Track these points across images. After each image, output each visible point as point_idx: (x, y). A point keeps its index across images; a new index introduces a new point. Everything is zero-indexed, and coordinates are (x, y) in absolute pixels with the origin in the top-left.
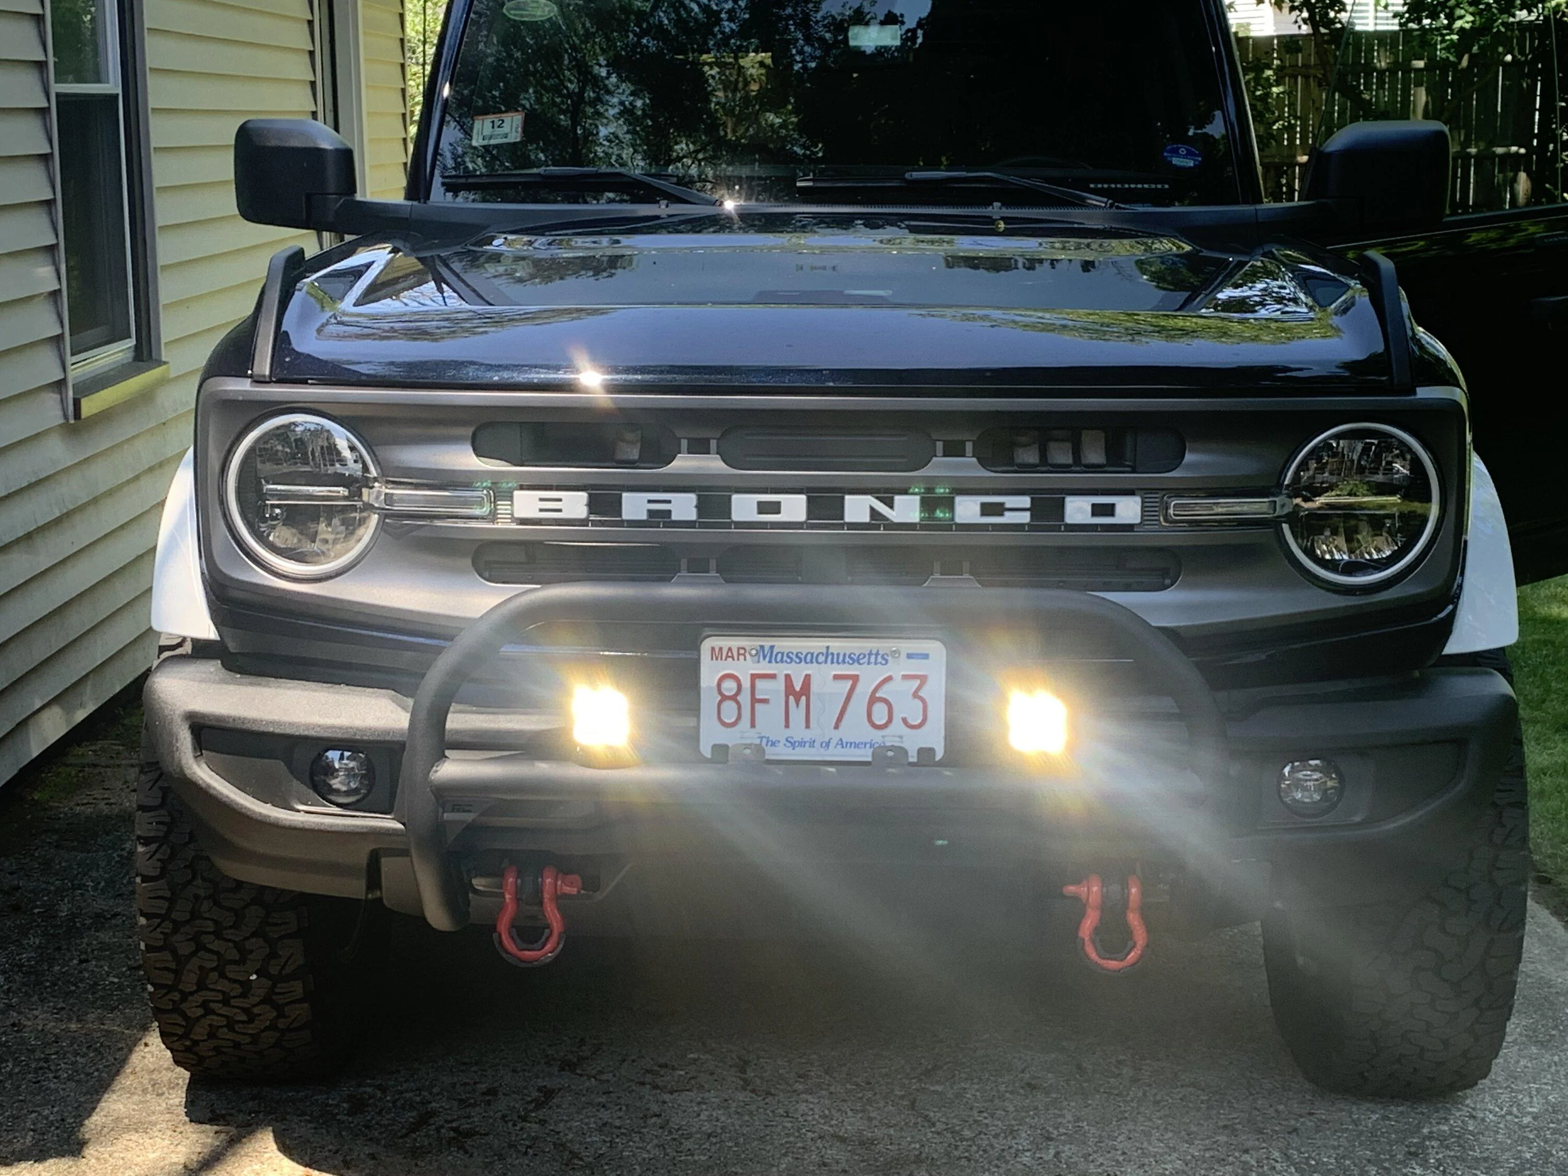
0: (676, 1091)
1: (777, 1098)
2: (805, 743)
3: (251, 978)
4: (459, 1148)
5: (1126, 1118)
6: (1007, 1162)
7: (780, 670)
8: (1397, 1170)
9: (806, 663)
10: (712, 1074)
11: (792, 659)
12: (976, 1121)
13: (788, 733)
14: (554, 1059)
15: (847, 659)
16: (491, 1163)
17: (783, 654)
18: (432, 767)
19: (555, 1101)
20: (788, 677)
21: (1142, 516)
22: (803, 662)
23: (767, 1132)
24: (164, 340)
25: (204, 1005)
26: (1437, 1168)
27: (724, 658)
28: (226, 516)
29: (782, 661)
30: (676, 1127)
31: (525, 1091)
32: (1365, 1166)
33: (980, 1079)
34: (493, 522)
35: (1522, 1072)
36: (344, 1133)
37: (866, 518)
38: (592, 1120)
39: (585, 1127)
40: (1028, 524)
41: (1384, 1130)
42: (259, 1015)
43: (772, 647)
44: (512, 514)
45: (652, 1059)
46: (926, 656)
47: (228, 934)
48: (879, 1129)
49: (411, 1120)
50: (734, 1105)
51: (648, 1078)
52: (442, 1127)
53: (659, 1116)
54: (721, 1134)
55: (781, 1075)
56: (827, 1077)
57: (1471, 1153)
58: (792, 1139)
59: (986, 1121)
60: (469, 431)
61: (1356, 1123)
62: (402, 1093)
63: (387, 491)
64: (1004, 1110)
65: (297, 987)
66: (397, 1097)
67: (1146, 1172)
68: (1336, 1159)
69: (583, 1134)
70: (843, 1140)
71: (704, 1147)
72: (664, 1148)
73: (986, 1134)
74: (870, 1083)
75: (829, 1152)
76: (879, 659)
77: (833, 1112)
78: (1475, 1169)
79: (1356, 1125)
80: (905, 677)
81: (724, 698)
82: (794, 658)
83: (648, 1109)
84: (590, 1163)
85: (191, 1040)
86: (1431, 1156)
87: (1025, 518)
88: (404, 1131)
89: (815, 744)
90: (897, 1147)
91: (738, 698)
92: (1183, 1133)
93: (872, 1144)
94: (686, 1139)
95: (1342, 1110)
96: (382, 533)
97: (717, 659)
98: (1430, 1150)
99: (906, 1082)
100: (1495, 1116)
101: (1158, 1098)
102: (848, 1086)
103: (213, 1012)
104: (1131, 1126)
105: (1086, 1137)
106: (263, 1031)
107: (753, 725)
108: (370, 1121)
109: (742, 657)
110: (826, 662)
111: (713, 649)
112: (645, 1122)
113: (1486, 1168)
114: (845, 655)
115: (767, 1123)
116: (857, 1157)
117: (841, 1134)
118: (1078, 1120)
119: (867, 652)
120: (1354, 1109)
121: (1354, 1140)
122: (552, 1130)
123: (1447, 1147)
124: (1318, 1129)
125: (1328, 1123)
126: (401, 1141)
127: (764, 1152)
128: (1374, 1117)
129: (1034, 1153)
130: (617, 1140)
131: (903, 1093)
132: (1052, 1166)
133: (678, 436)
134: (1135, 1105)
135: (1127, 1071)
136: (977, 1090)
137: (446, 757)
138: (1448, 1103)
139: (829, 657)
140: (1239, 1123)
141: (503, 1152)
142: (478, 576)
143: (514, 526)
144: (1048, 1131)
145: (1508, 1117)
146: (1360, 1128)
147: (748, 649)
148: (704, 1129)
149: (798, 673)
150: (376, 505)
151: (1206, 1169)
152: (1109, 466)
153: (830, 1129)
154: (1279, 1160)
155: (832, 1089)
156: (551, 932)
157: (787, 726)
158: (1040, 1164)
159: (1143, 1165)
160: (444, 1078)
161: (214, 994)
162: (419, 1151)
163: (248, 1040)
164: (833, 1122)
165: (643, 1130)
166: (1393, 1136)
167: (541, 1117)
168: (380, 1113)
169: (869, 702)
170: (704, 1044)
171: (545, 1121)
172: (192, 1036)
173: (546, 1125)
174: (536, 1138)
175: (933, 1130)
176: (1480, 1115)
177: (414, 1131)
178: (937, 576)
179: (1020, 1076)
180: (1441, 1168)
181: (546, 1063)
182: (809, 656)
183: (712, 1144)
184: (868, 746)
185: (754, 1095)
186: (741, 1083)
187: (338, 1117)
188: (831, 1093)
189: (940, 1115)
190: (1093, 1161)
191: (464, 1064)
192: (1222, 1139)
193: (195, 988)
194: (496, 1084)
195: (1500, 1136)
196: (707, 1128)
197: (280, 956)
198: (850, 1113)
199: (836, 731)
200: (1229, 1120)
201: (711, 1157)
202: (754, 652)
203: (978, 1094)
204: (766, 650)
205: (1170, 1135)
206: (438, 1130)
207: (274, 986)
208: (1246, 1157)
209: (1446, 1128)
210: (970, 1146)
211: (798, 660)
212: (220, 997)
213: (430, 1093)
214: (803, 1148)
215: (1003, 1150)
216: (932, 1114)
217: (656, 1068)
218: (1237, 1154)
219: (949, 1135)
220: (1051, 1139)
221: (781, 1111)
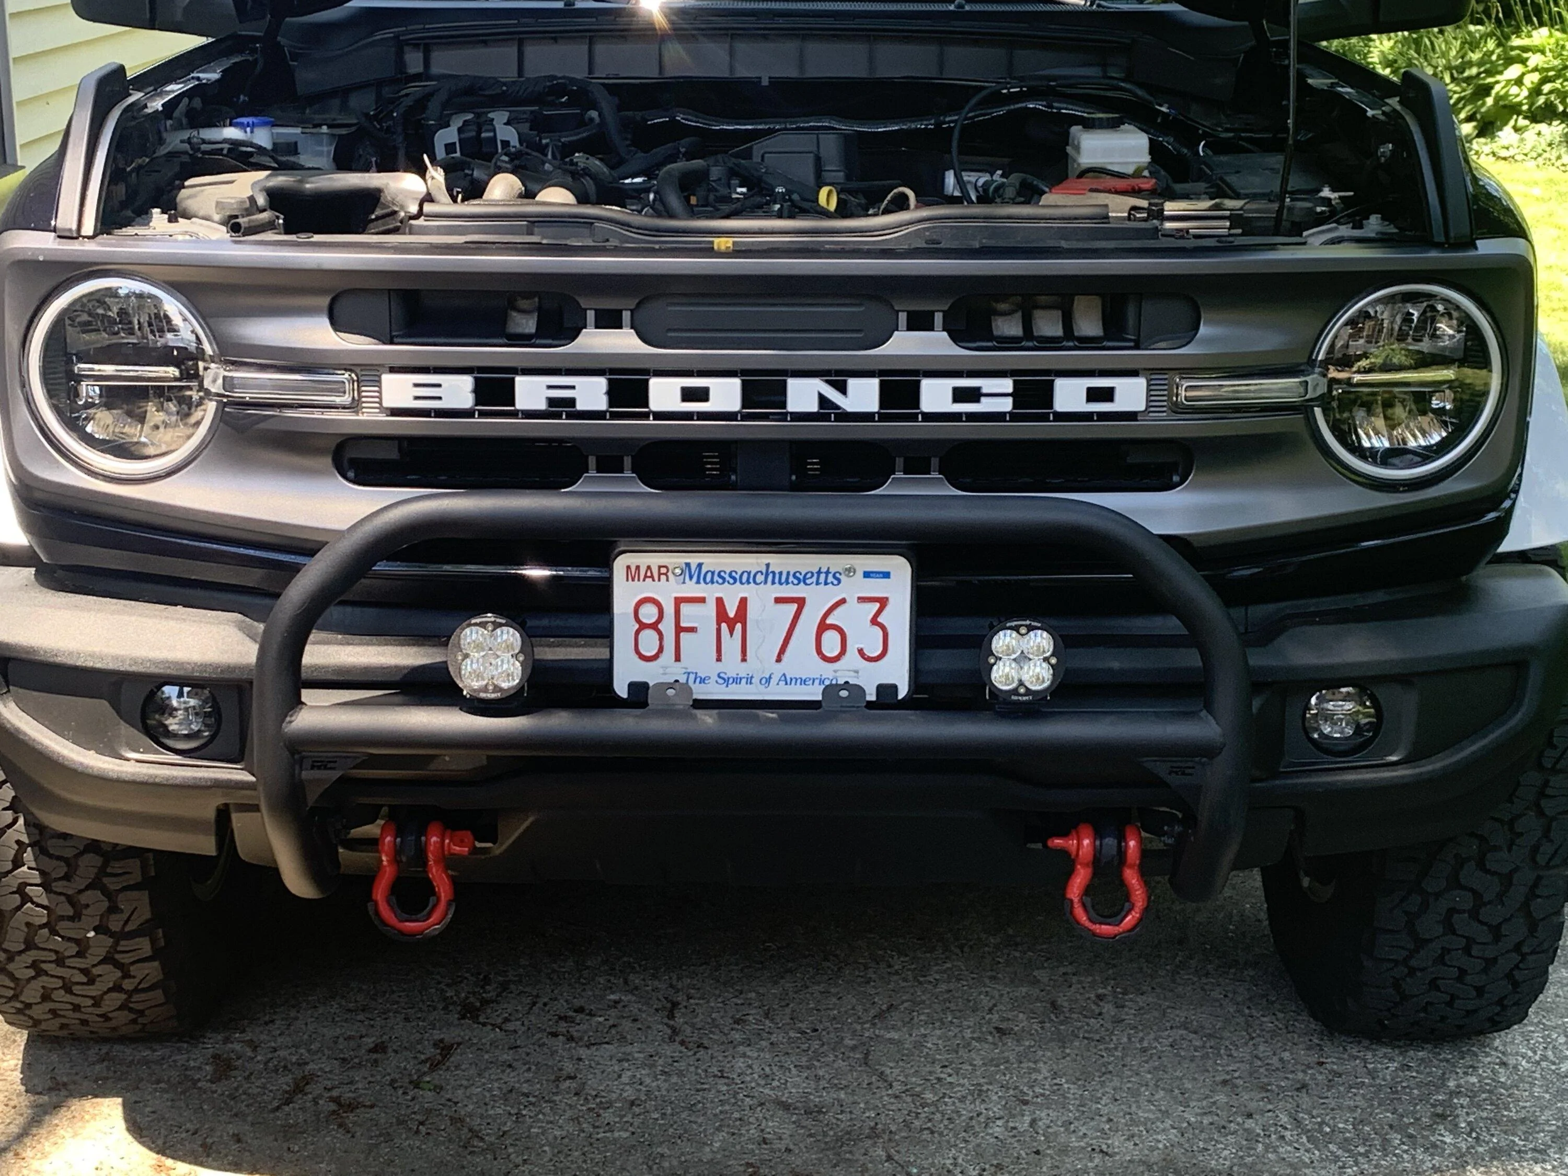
0: (594, 1044)
1: (710, 1052)
2: (741, 679)
3: (89, 935)
4: (340, 1126)
5: (1110, 1072)
6: (976, 1135)
7: (711, 592)
8: (1423, 1137)
9: (741, 583)
10: (635, 1020)
11: (724, 579)
12: (939, 1079)
13: (720, 667)
14: (454, 1003)
15: (791, 579)
16: (377, 1145)
17: (713, 573)
18: (286, 716)
19: (452, 1059)
20: (720, 602)
21: (1148, 401)
22: (738, 583)
23: (699, 1098)
24: (19, 141)
25: (34, 965)
26: (1469, 1134)
27: (642, 577)
28: (30, 402)
29: (712, 582)
30: (594, 1093)
31: (419, 1047)
32: (1387, 1134)
33: (943, 1023)
34: (357, 413)
35: (1554, 1002)
36: (205, 1107)
37: (814, 407)
38: (496, 1085)
39: (488, 1095)
40: (1009, 413)
41: (1404, 1084)
42: (100, 976)
43: (700, 565)
44: (380, 403)
45: (566, 1001)
46: (886, 575)
47: (59, 886)
48: (828, 1093)
49: (285, 1087)
50: (661, 1062)
51: (562, 1027)
52: (320, 1096)
53: (573, 1078)
54: (645, 1101)
55: (714, 1020)
56: (767, 1022)
57: (1506, 1113)
58: (727, 1107)
59: (949, 1079)
60: (325, 301)
61: (1372, 1074)
62: (275, 1050)
63: (227, 374)
64: (971, 1065)
65: (144, 946)
66: (270, 1056)
67: (1136, 1144)
68: (1353, 1125)
69: (486, 1104)
70: (786, 1107)
71: (625, 1119)
72: (579, 1123)
73: (951, 1097)
74: (816, 1030)
75: (770, 1124)
76: (830, 579)
77: (775, 1069)
78: (1513, 1135)
79: (1373, 1078)
80: (862, 600)
81: (643, 626)
82: (728, 578)
83: (561, 1070)
84: (492, 1144)
85: (22, 1002)
86: (1461, 1119)
87: (1006, 405)
88: (276, 1103)
89: (753, 681)
90: (849, 1116)
91: (660, 626)
92: (1177, 1091)
93: (820, 1112)
94: (605, 1109)
95: (1356, 1057)
96: (221, 424)
97: (633, 580)
98: (1459, 1111)
99: (859, 1027)
100: (1528, 1062)
101: (1145, 1044)
102: (792, 1034)
103: (46, 973)
104: (1116, 1082)
105: (1065, 1098)
106: (106, 993)
107: (678, 658)
108: (236, 1089)
109: (663, 577)
110: (766, 582)
111: (628, 567)
112: (557, 1087)
113: (1525, 1133)
114: (788, 573)
115: (699, 1086)
116: (802, 1131)
117: (784, 1099)
118: (1055, 1075)
119: (815, 570)
120: (1369, 1055)
121: (1372, 1099)
122: (449, 1100)
123: (1479, 1106)
124: (1330, 1084)
125: (1340, 1076)
126: (272, 1116)
127: (695, 1126)
128: (1393, 1066)
129: (1007, 1121)
130: (524, 1112)
131: (854, 1042)
132: (1028, 1139)
133: (583, 306)
134: (1120, 1054)
135: (1108, 1008)
136: (939, 1038)
137: (303, 703)
138: (1473, 1045)
139: (770, 576)
140: (1240, 1077)
141: (390, 1131)
142: (340, 478)
143: (383, 418)
144: (1021, 1091)
145: (1544, 1064)
146: (1378, 1081)
147: (670, 568)
148: (625, 1095)
149: (732, 596)
150: (213, 390)
151: (1205, 1141)
152: (1109, 340)
153: (771, 1093)
154: (1289, 1127)
155: (773, 1038)
156: (439, 900)
157: (719, 659)
158: (1014, 1136)
159: (1133, 1137)
160: (325, 1030)
161: (46, 953)
162: (293, 1130)
163: (90, 1002)
164: (775, 1083)
165: (555, 1098)
166: (1416, 1091)
167: (436, 1082)
168: (247, 1078)
169: (817, 632)
170: (626, 982)
171: (441, 1088)
172: (22, 998)
173: (442, 1093)
174: (429, 1111)
175: (890, 1092)
176: (1512, 1061)
177: (288, 1102)
178: (899, 475)
179: (988, 1017)
180: (1474, 1135)
181: (443, 1009)
182: (745, 575)
183: (635, 1115)
184: (817, 682)
185: (683, 1049)
186: (669, 1031)
187: (199, 1085)
188: (772, 1044)
189: (898, 1071)
190: (1074, 1131)
191: (349, 1010)
192: (1221, 1098)
193: (23, 947)
194: (385, 1037)
195: (1536, 1089)
196: (629, 1093)
197: (122, 911)
198: (794, 1071)
199: (778, 665)
200: (1228, 1073)
201: (633, 1133)
202: (678, 571)
203: (940, 1042)
204: (693, 567)
205: (1162, 1093)
206: (315, 1101)
207: (117, 943)
208: (1250, 1124)
209: (1474, 1080)
210: (933, 1113)
211: (731, 581)
212: (54, 957)
213: (309, 1051)
214: (740, 1119)
215: (971, 1118)
216: (888, 1071)
217: (571, 1013)
218: (1239, 1120)
219: (909, 1099)
220: (1026, 1103)
221: (715, 1070)
